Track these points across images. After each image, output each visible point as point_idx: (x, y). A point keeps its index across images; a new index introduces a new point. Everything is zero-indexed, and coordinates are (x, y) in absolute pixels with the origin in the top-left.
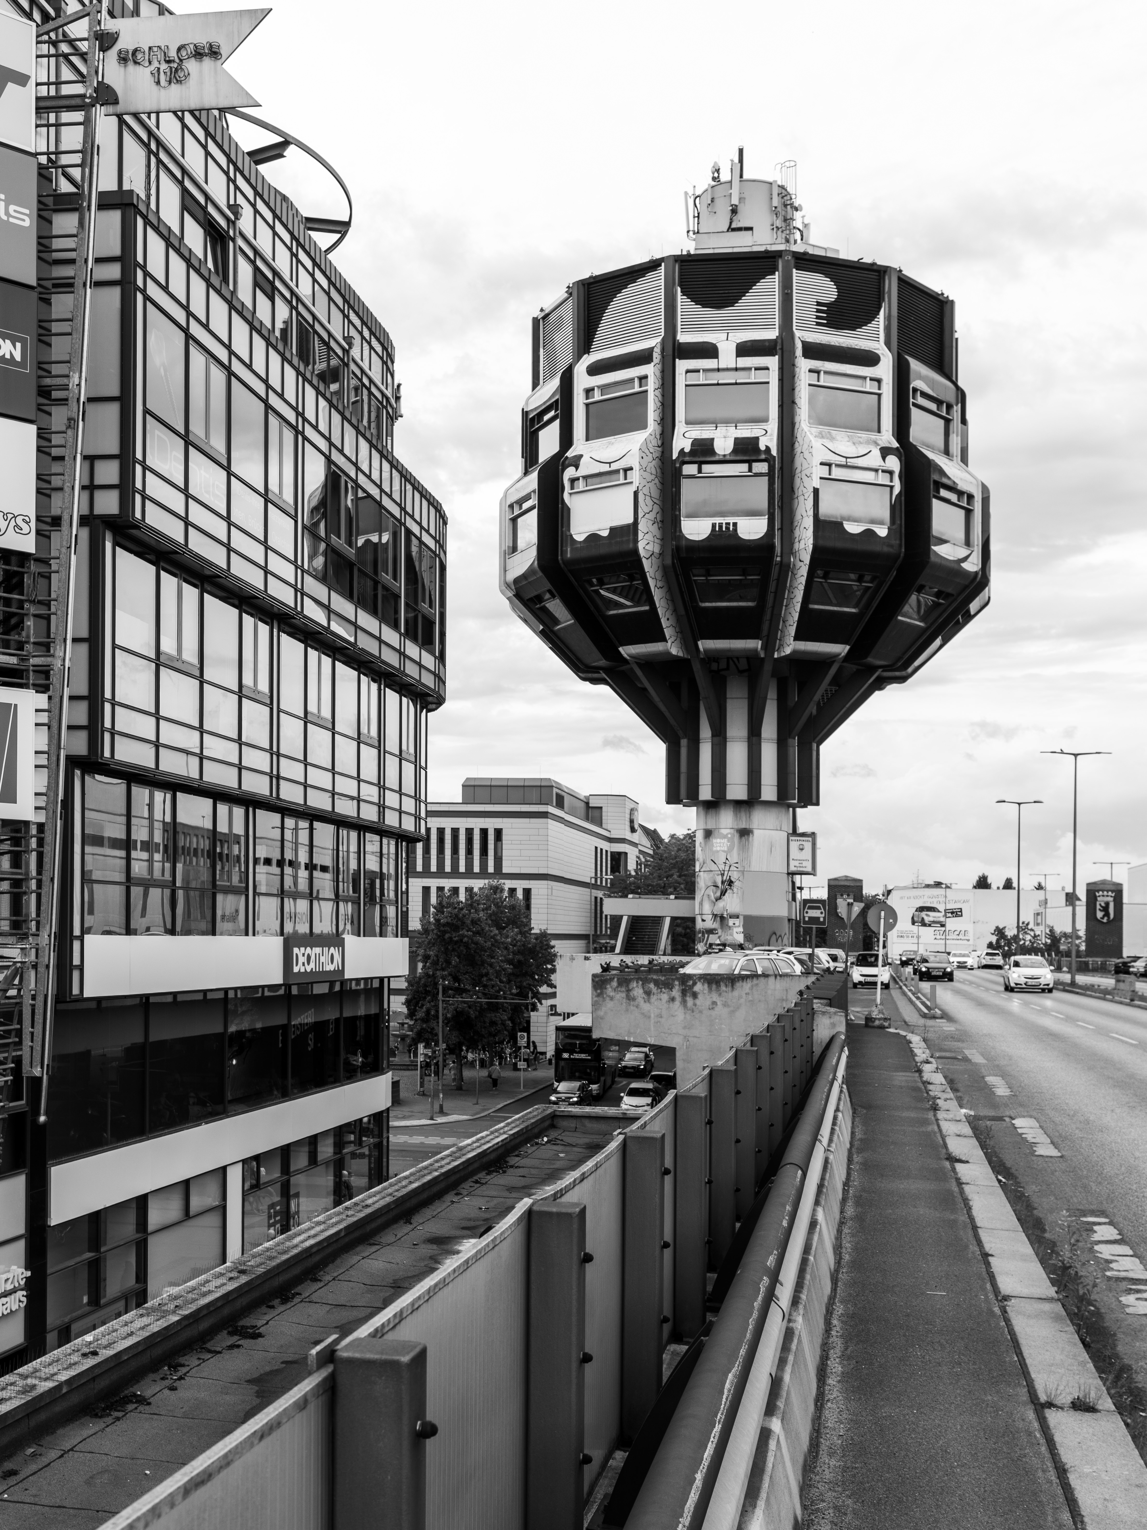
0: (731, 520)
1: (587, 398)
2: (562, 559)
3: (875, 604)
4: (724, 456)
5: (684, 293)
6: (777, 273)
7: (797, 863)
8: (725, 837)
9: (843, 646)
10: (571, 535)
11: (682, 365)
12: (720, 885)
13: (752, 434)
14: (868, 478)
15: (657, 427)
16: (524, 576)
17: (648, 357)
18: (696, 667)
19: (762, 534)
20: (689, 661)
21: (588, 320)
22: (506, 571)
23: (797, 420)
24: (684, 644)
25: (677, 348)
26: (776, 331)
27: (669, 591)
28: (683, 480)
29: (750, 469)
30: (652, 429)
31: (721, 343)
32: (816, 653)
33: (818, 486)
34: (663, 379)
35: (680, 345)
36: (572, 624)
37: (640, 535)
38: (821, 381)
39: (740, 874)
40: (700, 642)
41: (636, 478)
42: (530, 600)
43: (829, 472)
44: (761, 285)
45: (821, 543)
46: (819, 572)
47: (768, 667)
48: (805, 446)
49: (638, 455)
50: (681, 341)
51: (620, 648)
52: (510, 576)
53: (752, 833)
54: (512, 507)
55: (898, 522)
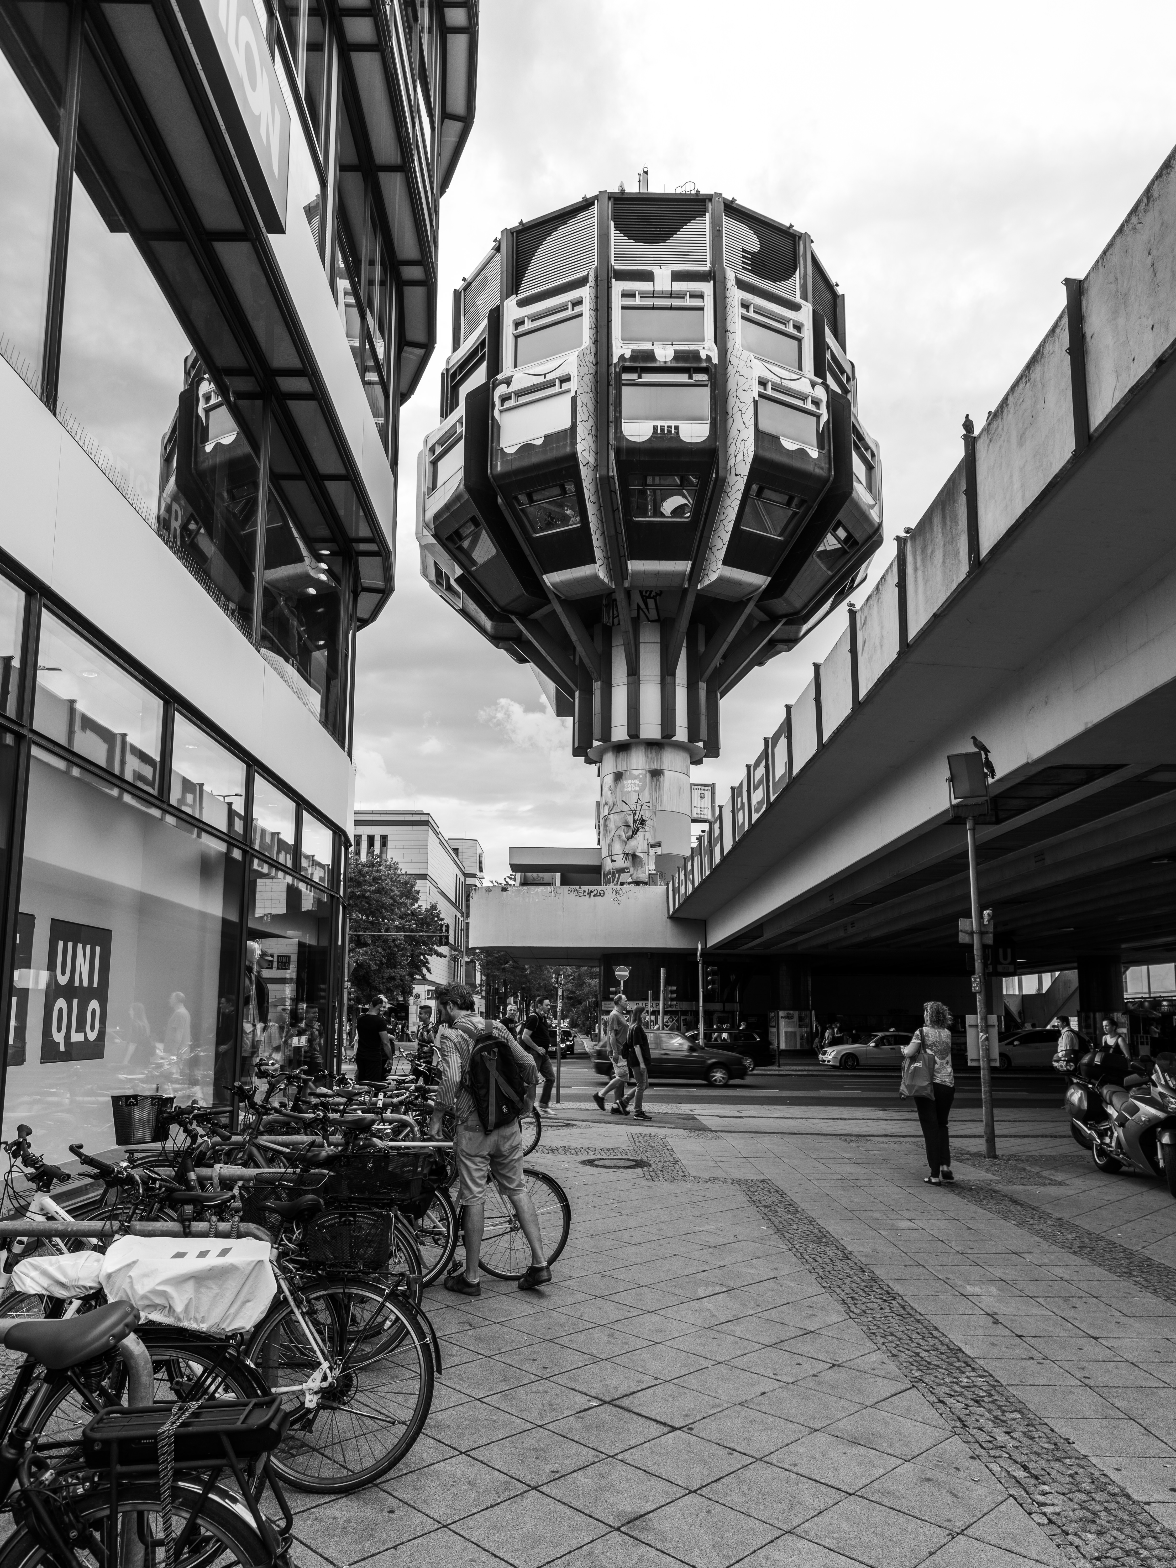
0: (673, 423)
1: (516, 329)
2: (491, 473)
3: (800, 532)
4: (665, 362)
5: (617, 228)
6: (707, 214)
7: (698, 810)
8: (636, 777)
9: (764, 577)
10: (502, 449)
11: (618, 287)
12: (631, 824)
13: (693, 347)
14: (799, 403)
15: (592, 345)
16: (447, 507)
17: (581, 282)
18: (620, 597)
19: (704, 438)
20: (613, 592)
21: (517, 265)
22: (424, 511)
23: (730, 345)
24: (610, 571)
25: (611, 274)
26: (709, 265)
27: (599, 509)
28: (623, 388)
29: (691, 378)
30: (587, 344)
31: (656, 270)
32: (738, 584)
33: (757, 398)
34: (596, 303)
35: (614, 270)
36: (494, 557)
37: (579, 440)
38: (752, 314)
39: (652, 813)
40: (629, 563)
41: (573, 386)
42: (450, 538)
43: (765, 389)
44: (692, 225)
45: (761, 453)
46: (755, 487)
47: (691, 599)
48: (742, 363)
49: (576, 365)
50: (616, 267)
51: (544, 577)
52: (430, 514)
53: (663, 773)
54: (432, 450)
55: (827, 447)
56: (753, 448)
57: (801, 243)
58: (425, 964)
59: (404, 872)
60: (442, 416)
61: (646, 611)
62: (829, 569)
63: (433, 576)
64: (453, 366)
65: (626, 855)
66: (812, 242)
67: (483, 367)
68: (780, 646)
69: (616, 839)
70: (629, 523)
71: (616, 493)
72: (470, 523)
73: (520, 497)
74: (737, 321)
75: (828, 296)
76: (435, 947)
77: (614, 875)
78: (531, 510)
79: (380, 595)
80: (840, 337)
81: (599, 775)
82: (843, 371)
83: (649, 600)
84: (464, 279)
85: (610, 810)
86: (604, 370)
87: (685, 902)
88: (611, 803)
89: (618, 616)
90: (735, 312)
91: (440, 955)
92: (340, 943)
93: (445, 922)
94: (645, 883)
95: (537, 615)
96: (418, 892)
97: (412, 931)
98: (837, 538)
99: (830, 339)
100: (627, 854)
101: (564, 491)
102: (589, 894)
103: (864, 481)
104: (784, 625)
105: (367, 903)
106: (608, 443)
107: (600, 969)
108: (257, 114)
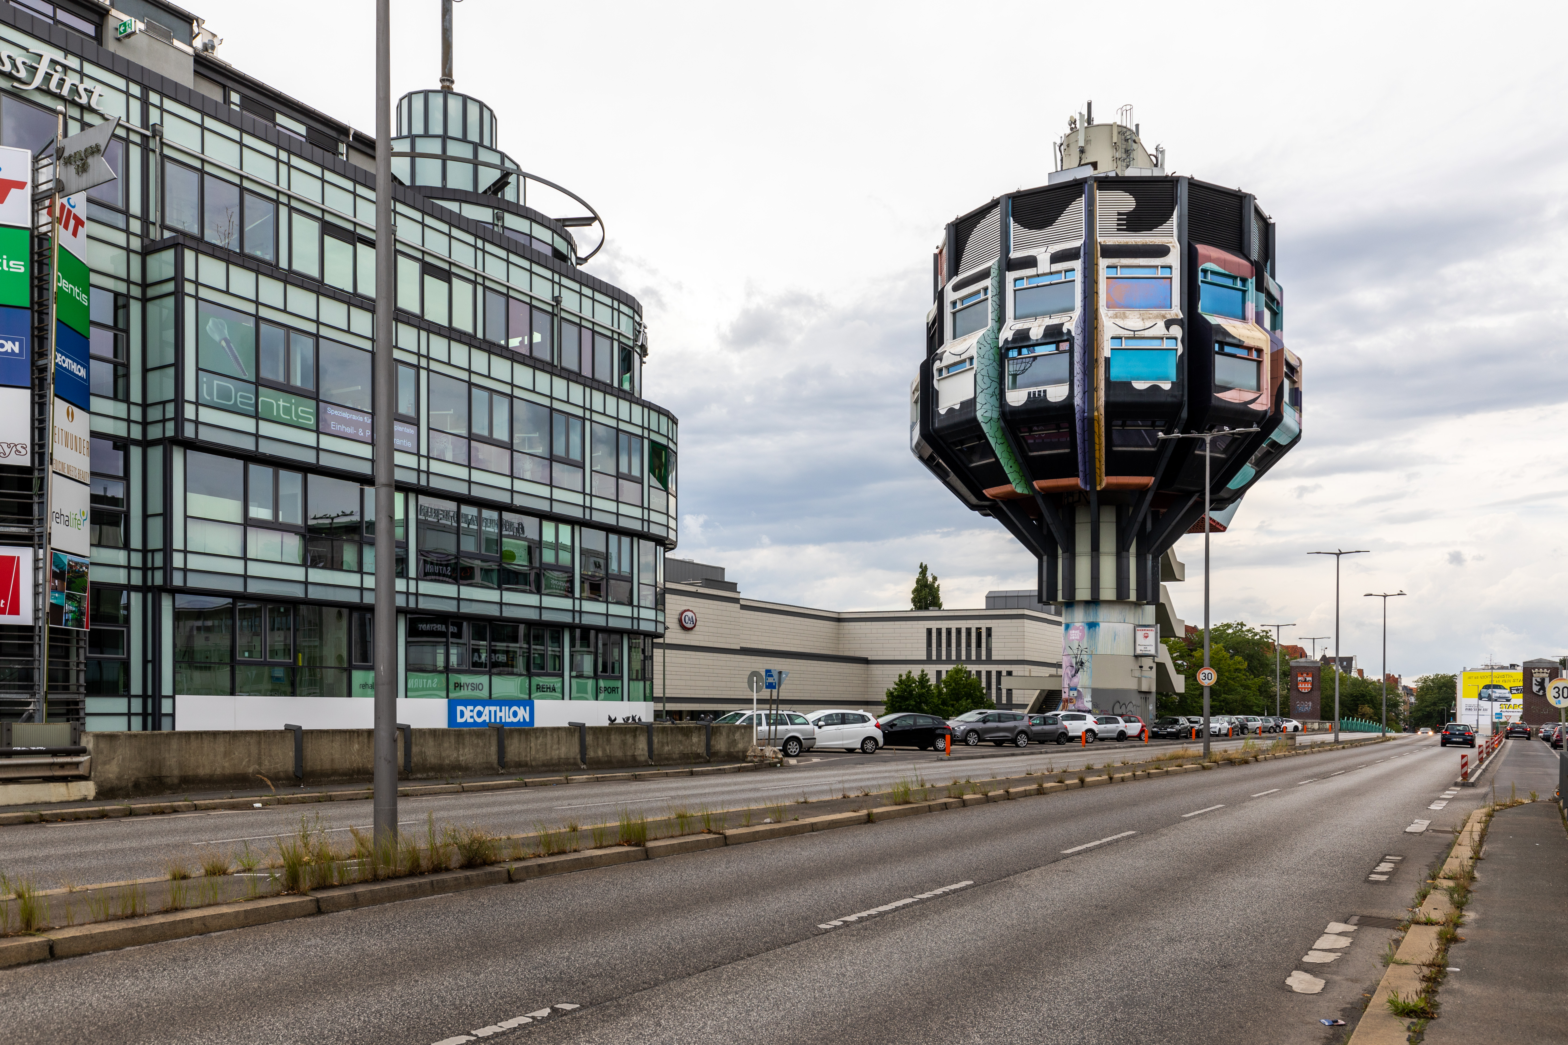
0: (1042, 388)
1: (952, 311)
2: (935, 428)
4: (1037, 341)
5: (1015, 221)
6: (1084, 195)
7: (1142, 648)
8: (1079, 628)
10: (939, 411)
11: (1010, 277)
12: (1074, 665)
13: (1059, 322)
15: (995, 324)
17: (989, 272)
18: (1037, 501)
19: (1064, 398)
20: (1031, 499)
21: (957, 251)
24: (1024, 488)
25: (1008, 264)
29: (1053, 348)
30: (991, 324)
31: (1040, 255)
32: (1129, 484)
33: (1109, 355)
34: (997, 292)
35: (1011, 260)
37: (979, 406)
38: (1119, 273)
39: (1089, 657)
40: (1034, 482)
41: (976, 363)
43: (1120, 344)
44: (1073, 206)
45: (1113, 399)
46: (1117, 422)
47: (1093, 499)
49: (980, 346)
50: (1012, 256)
51: (984, 491)
53: (1099, 625)
56: (1105, 398)
99: (1210, 261)
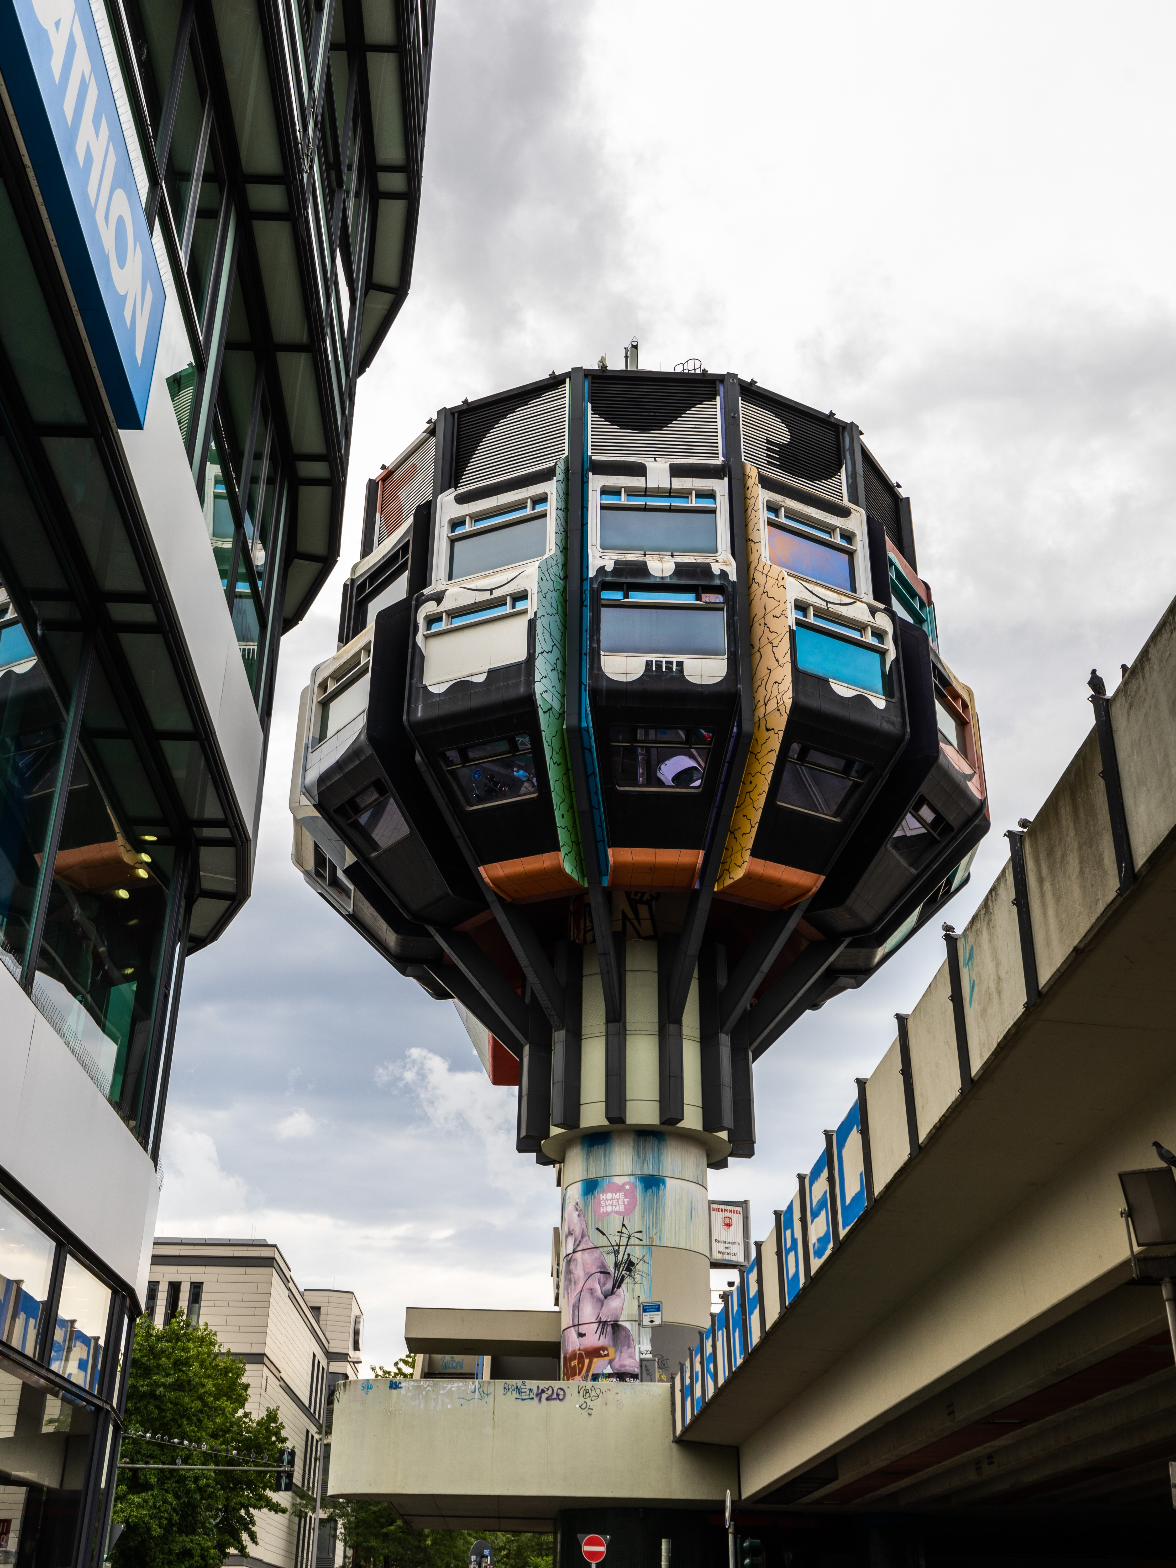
0: (674, 658)
1: (453, 531)
2: (408, 720)
3: (864, 810)
4: (663, 578)
5: (595, 411)
6: (718, 398)
7: (721, 1247)
8: (620, 1189)
9: (815, 875)
10: (425, 687)
11: (596, 482)
13: (701, 560)
14: (855, 635)
15: (559, 554)
16: (339, 765)
17: (547, 475)
18: (596, 901)
19: (720, 679)
20: (586, 891)
21: (457, 452)
22: (305, 770)
23: (754, 557)
24: (581, 863)
25: (587, 465)
26: (721, 458)
27: (566, 773)
28: (603, 609)
29: (698, 598)
30: (553, 552)
31: (649, 463)
32: (776, 884)
33: (794, 627)
34: (566, 501)
35: (592, 462)
36: (405, 839)
37: (537, 677)
38: (782, 519)
39: (645, 1251)
40: (610, 851)
41: (531, 605)
42: (340, 810)
43: (805, 616)
44: (698, 411)
45: (802, 700)
46: (796, 747)
47: (704, 906)
48: (771, 582)
49: (536, 579)
50: (593, 458)
51: (481, 869)
52: (312, 776)
53: (664, 1183)
54: (323, 686)
55: (897, 695)
56: (790, 694)
57: (846, 434)
58: (247, 1524)
59: (224, 1350)
60: (340, 640)
61: (635, 922)
62: (911, 865)
63: (311, 865)
64: (361, 575)
65: (603, 1324)
66: (861, 433)
67: (404, 579)
68: (843, 980)
69: (586, 1295)
70: (609, 794)
71: (591, 751)
72: (372, 788)
73: (449, 753)
74: (762, 528)
75: (887, 499)
76: (269, 1493)
77: (581, 1359)
78: (464, 772)
79: (228, 902)
80: (906, 550)
81: (559, 1184)
82: (914, 594)
83: (639, 906)
84: (383, 467)
85: (577, 1244)
86: (575, 585)
87: (702, 1412)
88: (578, 1232)
89: (592, 929)
90: (760, 516)
91: (276, 1508)
92: (103, 1486)
93: (289, 1445)
94: (634, 1376)
95: (468, 925)
96: (246, 1387)
97: (231, 1462)
98: (920, 820)
99: (893, 553)
100: (605, 1323)
101: (514, 747)
102: (539, 1395)
103: (954, 742)
104: (846, 947)
105: (157, 1407)
106: (581, 683)
107: (555, 1538)
108: (122, 292)
